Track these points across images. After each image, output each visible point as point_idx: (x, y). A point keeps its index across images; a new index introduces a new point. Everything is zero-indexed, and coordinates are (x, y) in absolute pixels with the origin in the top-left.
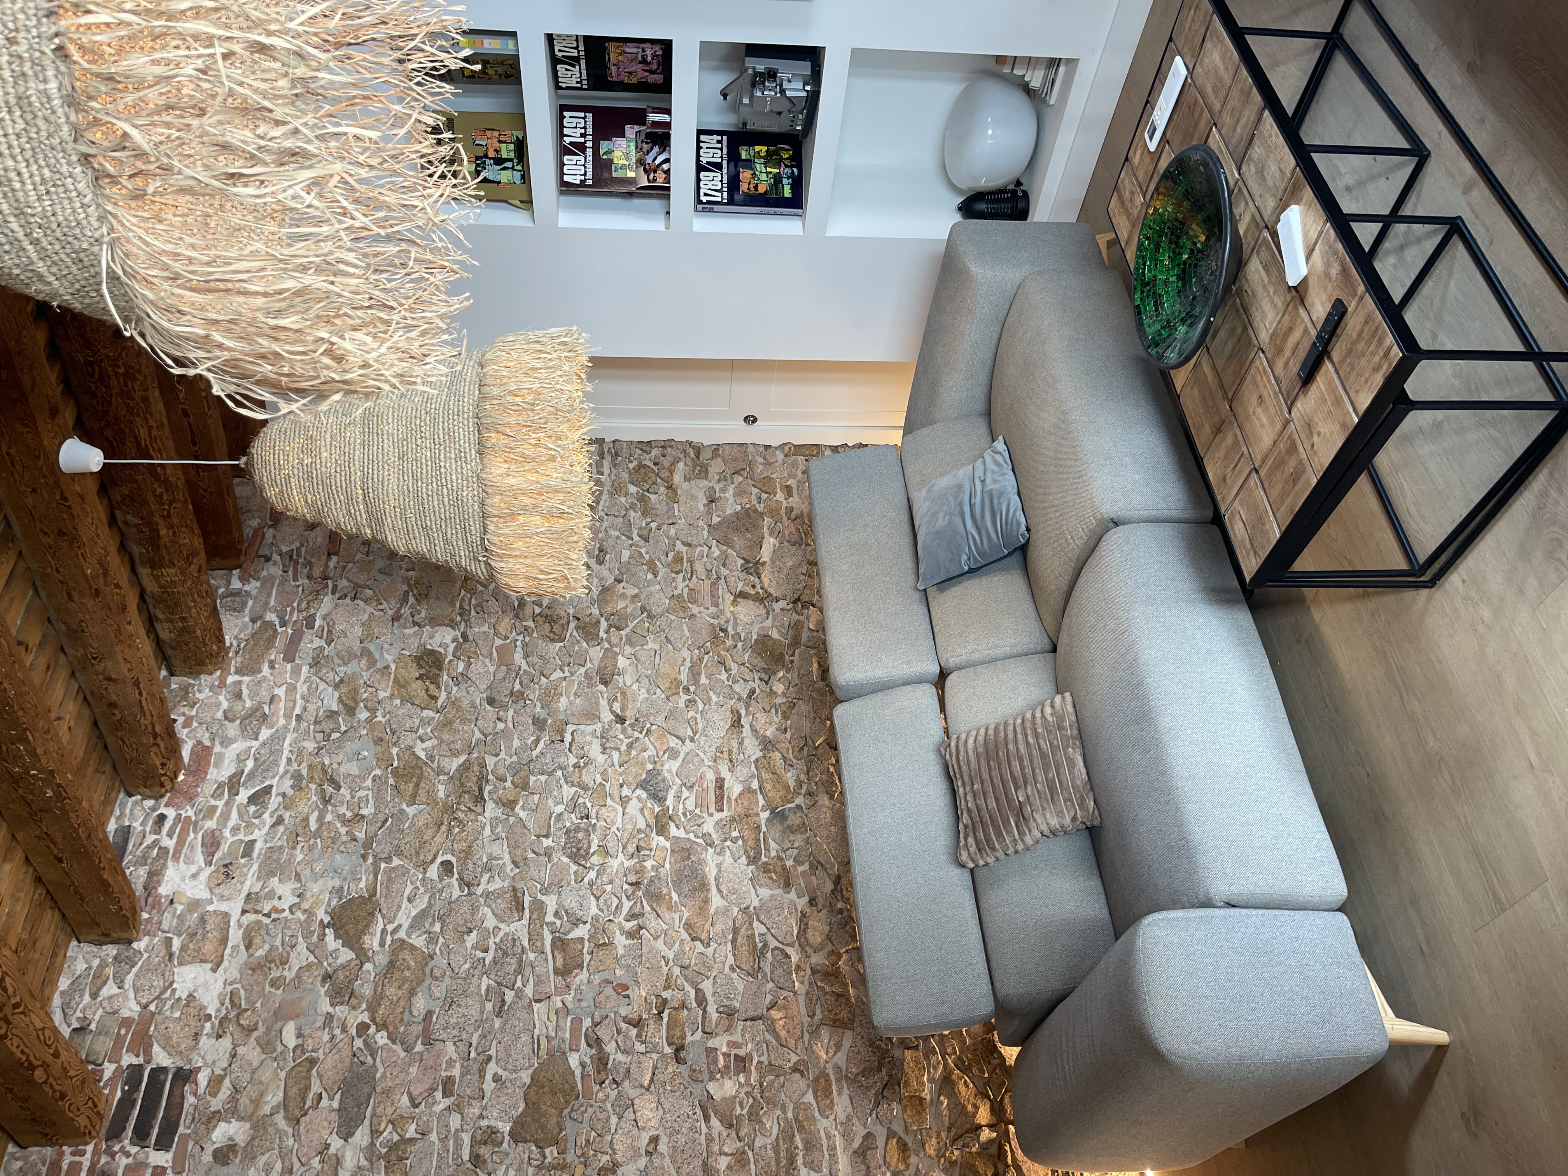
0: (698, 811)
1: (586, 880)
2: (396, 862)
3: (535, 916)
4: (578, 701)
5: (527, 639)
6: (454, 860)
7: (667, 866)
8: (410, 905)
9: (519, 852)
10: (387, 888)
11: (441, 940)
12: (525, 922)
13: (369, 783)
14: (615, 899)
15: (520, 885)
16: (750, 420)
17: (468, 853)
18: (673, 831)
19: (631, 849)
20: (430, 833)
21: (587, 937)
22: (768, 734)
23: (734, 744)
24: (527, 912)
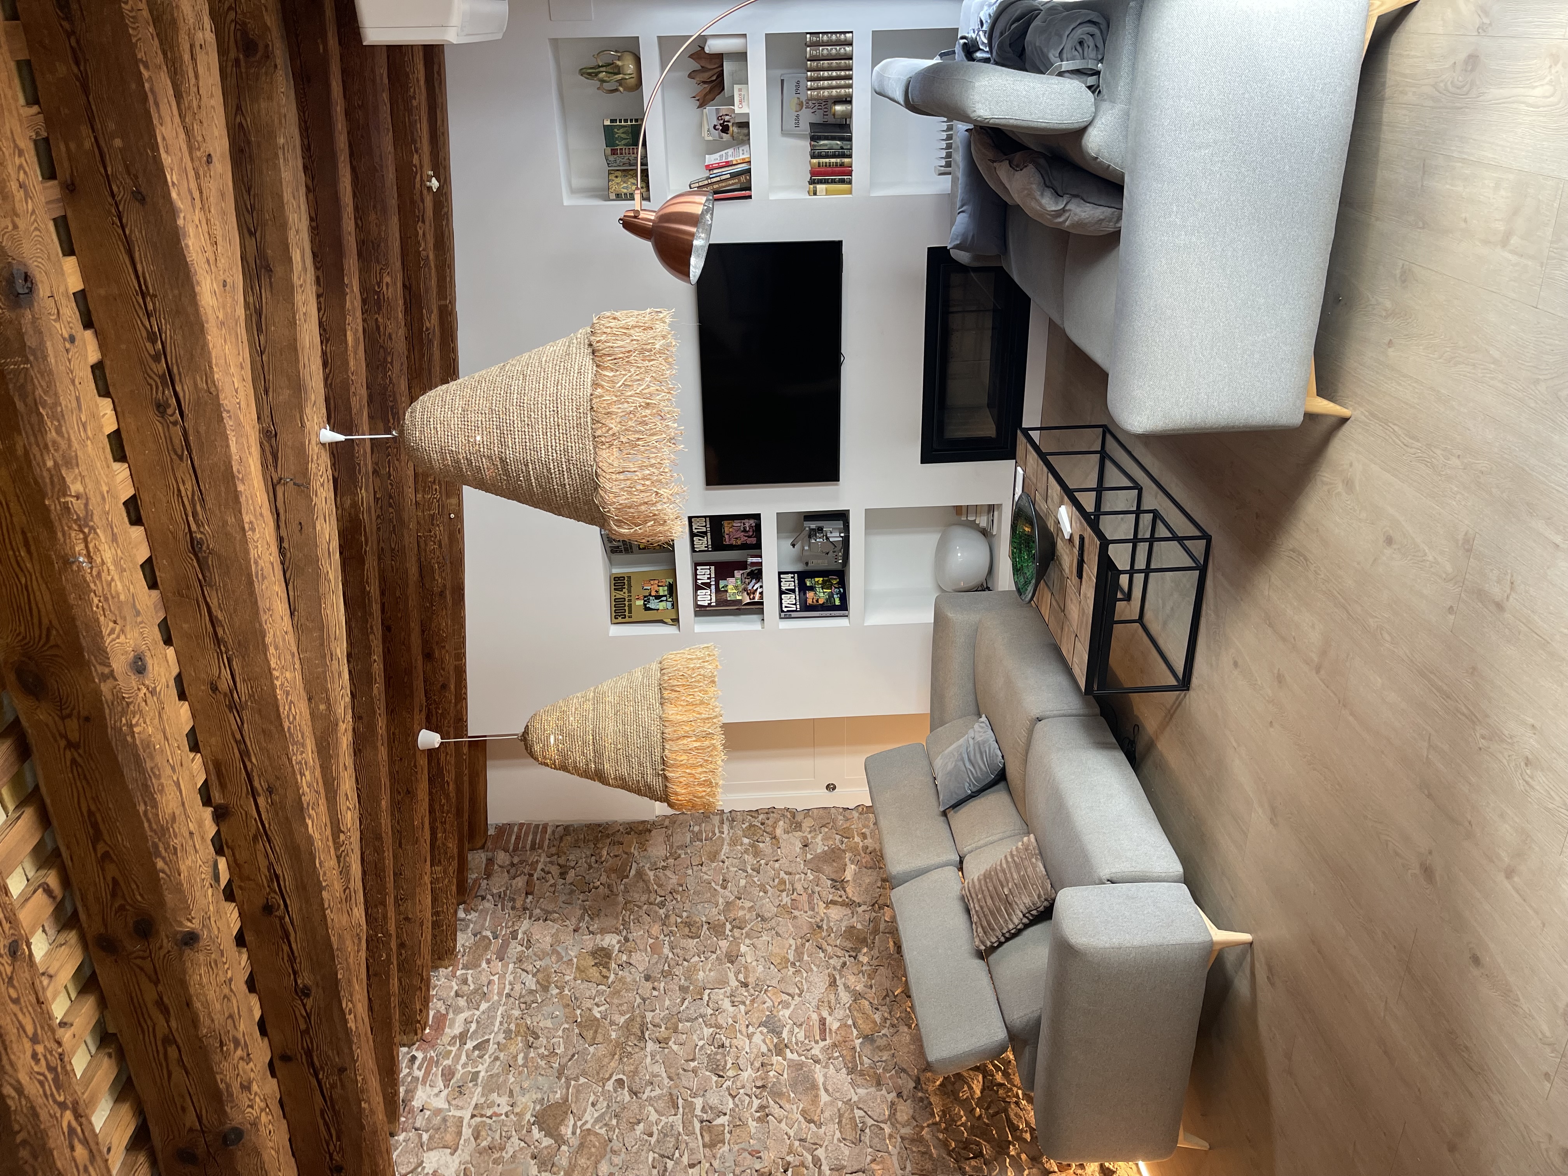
0: (807, 1041)
1: (724, 1086)
2: (582, 1080)
3: (686, 1110)
4: (712, 974)
5: (672, 938)
6: (624, 1078)
7: (785, 1076)
8: (593, 1109)
9: (672, 1070)
10: (576, 1097)
11: (617, 1130)
12: (679, 1116)
13: (560, 1033)
14: (747, 1098)
15: (675, 1092)
16: (831, 787)
17: (635, 1072)
18: (789, 1055)
19: (757, 1064)
20: (606, 1060)
21: (727, 1123)
22: (857, 988)
23: (832, 997)
24: (681, 1110)
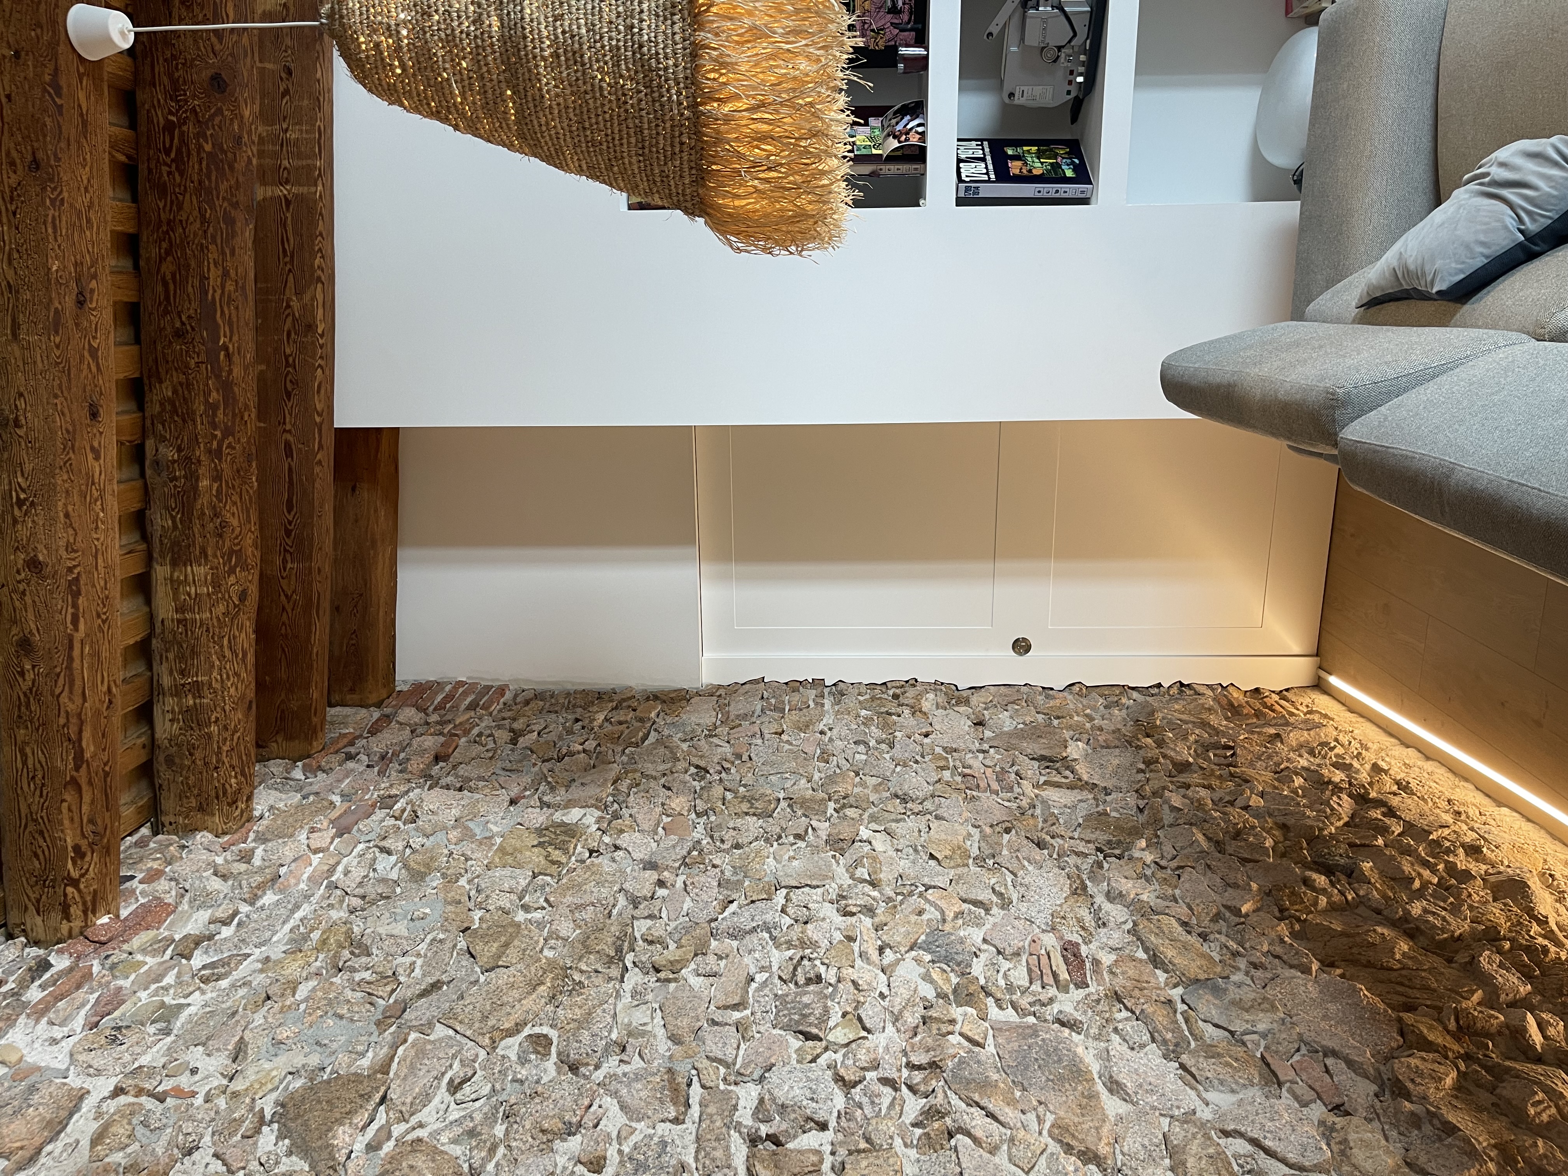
0: (1036, 987)
1: (822, 1061)
2: (440, 1031)
3: (712, 1109)
4: (795, 863)
5: (713, 818)
6: (553, 1034)
7: (991, 1048)
8: (448, 1098)
9: (684, 1022)
10: (412, 1067)
11: (501, 1150)
12: (690, 1126)
13: (423, 947)
14: (887, 1090)
15: (683, 1068)
16: (1021, 646)
17: (585, 1021)
18: (994, 1012)
19: (912, 1018)
20: (515, 994)
21: (828, 1148)
22: (1144, 897)
